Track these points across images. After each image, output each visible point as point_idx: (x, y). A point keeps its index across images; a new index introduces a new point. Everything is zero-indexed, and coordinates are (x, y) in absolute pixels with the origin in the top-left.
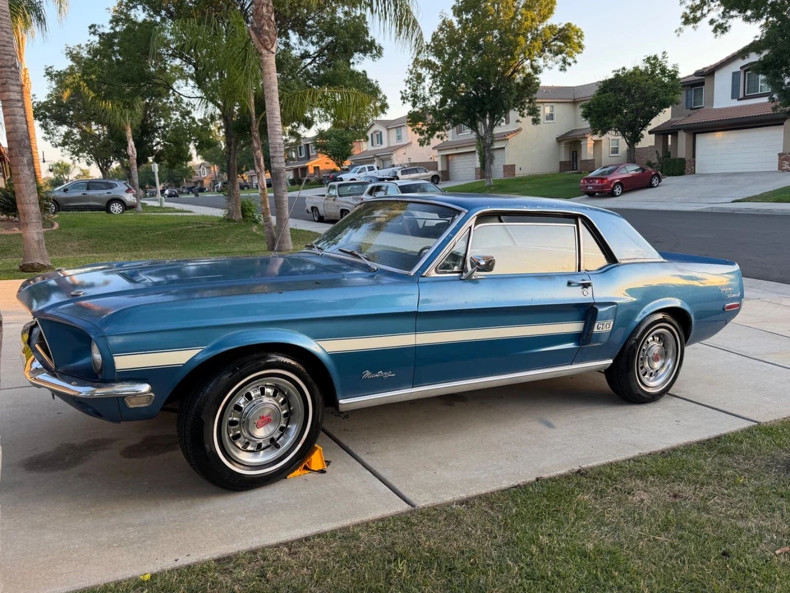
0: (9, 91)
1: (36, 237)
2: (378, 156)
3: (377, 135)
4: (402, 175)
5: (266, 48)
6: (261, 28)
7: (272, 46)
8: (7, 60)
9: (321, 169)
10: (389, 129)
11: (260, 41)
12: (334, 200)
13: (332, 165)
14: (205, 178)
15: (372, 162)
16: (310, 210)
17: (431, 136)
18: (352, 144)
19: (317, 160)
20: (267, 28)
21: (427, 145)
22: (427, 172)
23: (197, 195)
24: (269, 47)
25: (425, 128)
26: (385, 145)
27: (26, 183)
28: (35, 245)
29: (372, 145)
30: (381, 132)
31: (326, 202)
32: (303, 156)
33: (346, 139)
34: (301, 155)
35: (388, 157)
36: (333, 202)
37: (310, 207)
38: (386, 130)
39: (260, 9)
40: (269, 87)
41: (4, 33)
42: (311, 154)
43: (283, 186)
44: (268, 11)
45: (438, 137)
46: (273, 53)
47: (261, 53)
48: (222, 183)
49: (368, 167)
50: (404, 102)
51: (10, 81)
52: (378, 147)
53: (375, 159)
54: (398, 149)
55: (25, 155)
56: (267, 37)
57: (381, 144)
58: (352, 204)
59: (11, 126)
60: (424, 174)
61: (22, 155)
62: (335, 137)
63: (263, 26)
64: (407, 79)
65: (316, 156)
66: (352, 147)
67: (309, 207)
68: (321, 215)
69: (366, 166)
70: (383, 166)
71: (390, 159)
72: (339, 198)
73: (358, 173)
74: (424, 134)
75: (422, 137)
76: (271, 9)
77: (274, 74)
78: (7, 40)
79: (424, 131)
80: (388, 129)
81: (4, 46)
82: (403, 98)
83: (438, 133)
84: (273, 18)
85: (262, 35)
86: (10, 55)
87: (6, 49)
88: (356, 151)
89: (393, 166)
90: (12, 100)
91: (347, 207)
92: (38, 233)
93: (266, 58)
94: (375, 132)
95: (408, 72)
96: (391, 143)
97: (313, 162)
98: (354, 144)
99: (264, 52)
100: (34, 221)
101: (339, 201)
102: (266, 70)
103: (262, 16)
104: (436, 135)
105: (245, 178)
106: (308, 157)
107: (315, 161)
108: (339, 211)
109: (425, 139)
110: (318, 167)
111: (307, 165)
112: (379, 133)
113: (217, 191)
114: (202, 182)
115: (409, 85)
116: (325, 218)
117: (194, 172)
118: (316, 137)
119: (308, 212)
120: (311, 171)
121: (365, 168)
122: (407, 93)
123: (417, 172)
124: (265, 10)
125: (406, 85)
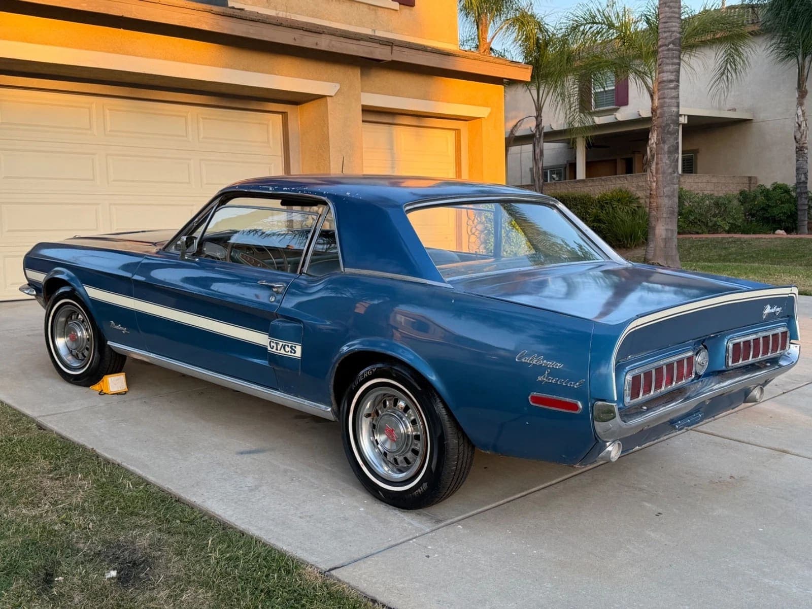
8: (666, 38)
27: (664, 173)
41: (667, 9)
55: (667, 142)
78: (669, 15)
86: (669, 31)
87: (667, 25)
90: (664, 81)
100: (665, 215)
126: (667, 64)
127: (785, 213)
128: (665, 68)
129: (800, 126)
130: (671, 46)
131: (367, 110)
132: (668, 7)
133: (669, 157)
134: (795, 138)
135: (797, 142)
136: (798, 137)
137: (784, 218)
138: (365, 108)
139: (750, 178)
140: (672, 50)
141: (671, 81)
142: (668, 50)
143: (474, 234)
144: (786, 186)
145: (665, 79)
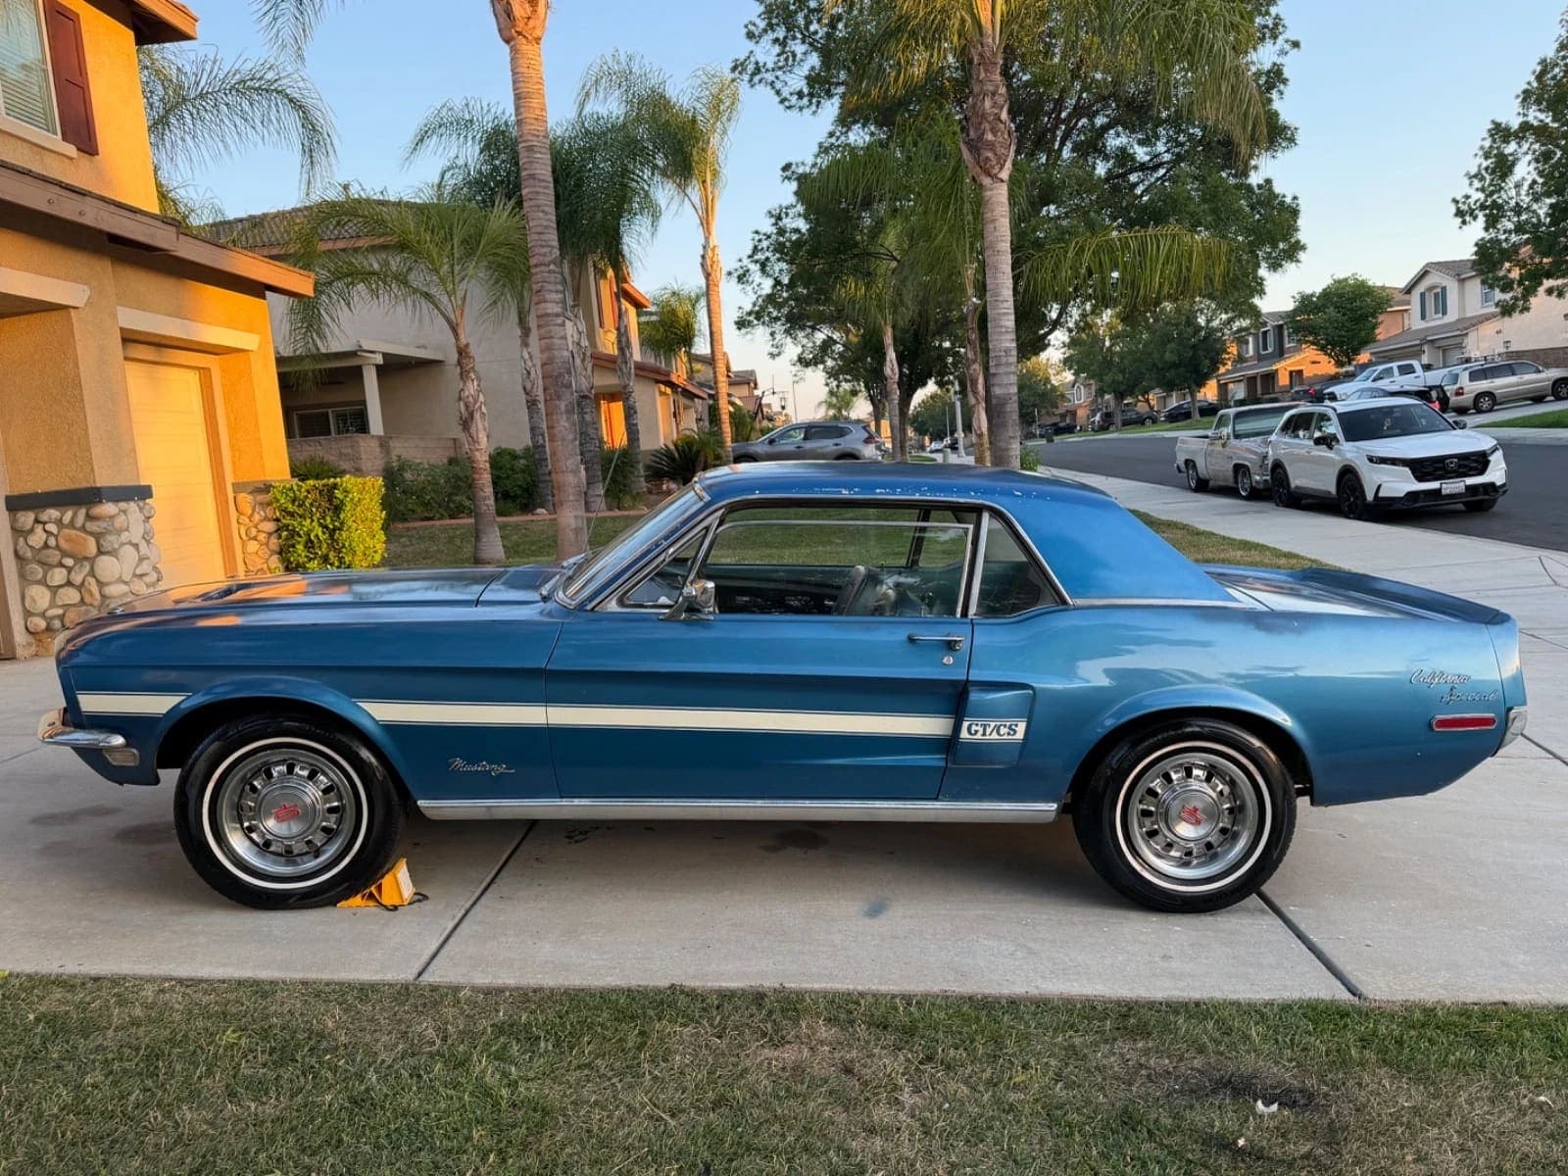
0: (545, 302)
1: (573, 523)
2: (1432, 341)
3: (1436, 295)
4: (1471, 380)
5: (988, 174)
6: (980, 138)
7: (1001, 169)
8: (544, 255)
9: (1306, 374)
10: (1464, 280)
11: (978, 163)
12: (1224, 445)
13: (1327, 366)
14: (1080, 406)
15: (1417, 353)
16: (1183, 467)
17: (1530, 292)
18: (1376, 318)
19: (1298, 357)
20: (989, 137)
21: (1521, 312)
22: (1540, 372)
23: (1050, 441)
24: (995, 171)
25: (1515, 274)
26: (1452, 316)
27: (563, 440)
28: (572, 536)
29: (1423, 317)
30: (1444, 289)
31: (1210, 448)
32: (1270, 350)
33: (1361, 308)
34: (1265, 348)
35: (1458, 340)
36: (1220, 449)
37: (1183, 460)
38: (1456, 284)
39: (979, 104)
40: (992, 246)
41: (541, 214)
42: (1287, 345)
43: (1010, 429)
44: (995, 105)
45: (1550, 291)
46: (1002, 181)
47: (981, 185)
48: (1101, 416)
49: (1399, 367)
50: (1464, 222)
51: (548, 286)
52: (1436, 321)
53: (1425, 348)
54: (1481, 322)
55: (564, 398)
56: (990, 154)
57: (1444, 313)
58: (1255, 453)
59: (546, 355)
60: (1534, 376)
61: (559, 398)
62: (1336, 307)
63: (983, 134)
64: (1474, 171)
65: (1297, 350)
66: (1375, 327)
67: (1180, 460)
68: (1201, 476)
69: (1394, 365)
70: (1444, 360)
71: (1460, 347)
72: (1233, 442)
73: (1374, 380)
74: (1512, 289)
75: (1508, 296)
76: (1001, 100)
77: (1003, 220)
78: (546, 223)
79: (1512, 281)
80: (1462, 281)
81: (540, 233)
82: (1459, 213)
83: (1548, 283)
84: (1004, 115)
85: (982, 151)
86: (548, 246)
87: (543, 237)
88: (1381, 333)
89: (1468, 360)
90: (548, 315)
91: (1246, 459)
92: (576, 517)
93: (988, 193)
94: (1431, 289)
95: (1481, 153)
96: (1468, 308)
97: (1288, 362)
98: (1381, 318)
99: (986, 181)
100: (571, 498)
101: (1235, 447)
102: (988, 216)
103: (984, 116)
104: (1541, 290)
105: (1152, 403)
106: (1280, 353)
107: (1293, 360)
108: (1230, 467)
109: (1516, 299)
110: (1300, 372)
111: (1274, 368)
112: (1439, 290)
113: (1093, 430)
114: (1073, 413)
115: (1477, 184)
116: (1212, 483)
117: (1063, 396)
118: (1295, 312)
119: (1180, 471)
120: (1283, 380)
121: (1391, 368)
122: (1471, 201)
123: (1514, 374)
124: (988, 103)
125: (1471, 184)
126: (550, 291)
127: (520, 487)
128: (547, 296)
129: (529, 373)
130: (552, 267)
131: (129, 338)
132: (543, 212)
133: (568, 418)
134: (525, 389)
135: (527, 394)
136: (528, 386)
137: (519, 492)
138: (126, 336)
139: (455, 440)
140: (554, 272)
141: (557, 315)
142: (549, 272)
143: (255, 538)
144: (514, 450)
145: (549, 311)
